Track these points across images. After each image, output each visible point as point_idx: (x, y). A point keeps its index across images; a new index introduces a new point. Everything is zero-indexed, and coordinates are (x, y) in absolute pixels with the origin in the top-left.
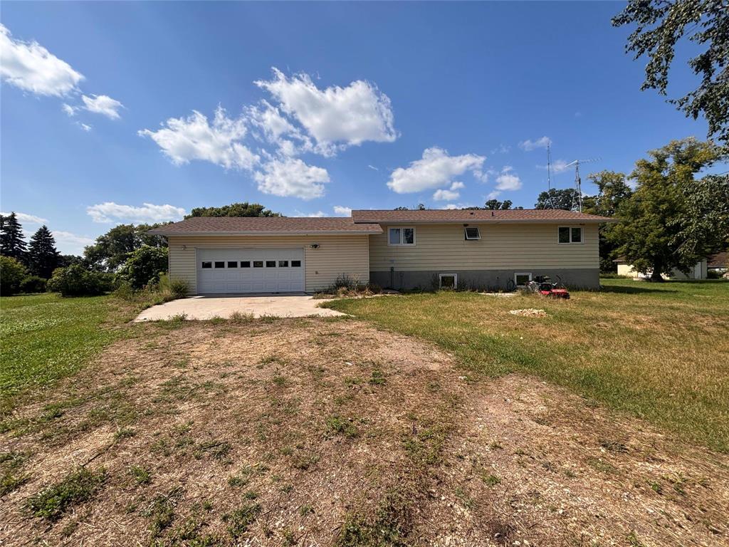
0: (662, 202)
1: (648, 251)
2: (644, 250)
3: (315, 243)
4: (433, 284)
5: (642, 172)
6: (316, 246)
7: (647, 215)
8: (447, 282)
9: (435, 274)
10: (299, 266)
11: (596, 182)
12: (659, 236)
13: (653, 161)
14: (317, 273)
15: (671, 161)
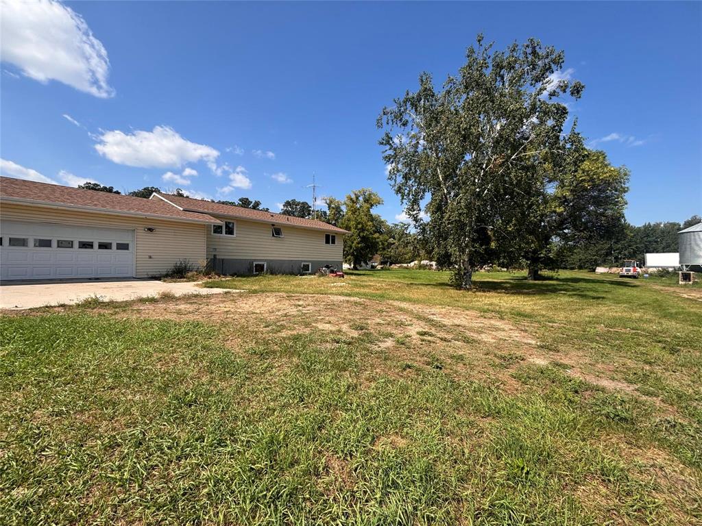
0: (359, 223)
1: (353, 252)
2: (352, 251)
3: (150, 227)
4: (248, 270)
5: (348, 202)
6: (150, 230)
7: (353, 230)
8: (260, 269)
9: (251, 262)
10: (128, 249)
11: (326, 203)
12: (358, 243)
13: (353, 197)
14: (150, 257)
15: (361, 199)
